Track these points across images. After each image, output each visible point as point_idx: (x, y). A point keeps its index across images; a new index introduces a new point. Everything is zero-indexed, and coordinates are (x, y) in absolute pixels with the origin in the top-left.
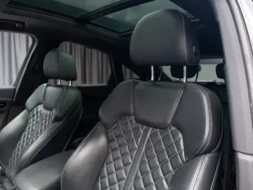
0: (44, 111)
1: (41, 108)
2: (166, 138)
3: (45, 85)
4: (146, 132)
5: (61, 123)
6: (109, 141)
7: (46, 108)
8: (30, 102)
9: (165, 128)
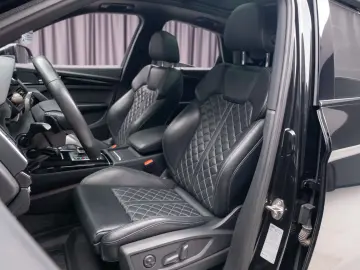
0: (148, 91)
1: (145, 88)
2: (242, 111)
3: (149, 66)
4: (230, 106)
5: (163, 100)
6: (201, 114)
7: (150, 88)
8: (136, 82)
9: (243, 103)
